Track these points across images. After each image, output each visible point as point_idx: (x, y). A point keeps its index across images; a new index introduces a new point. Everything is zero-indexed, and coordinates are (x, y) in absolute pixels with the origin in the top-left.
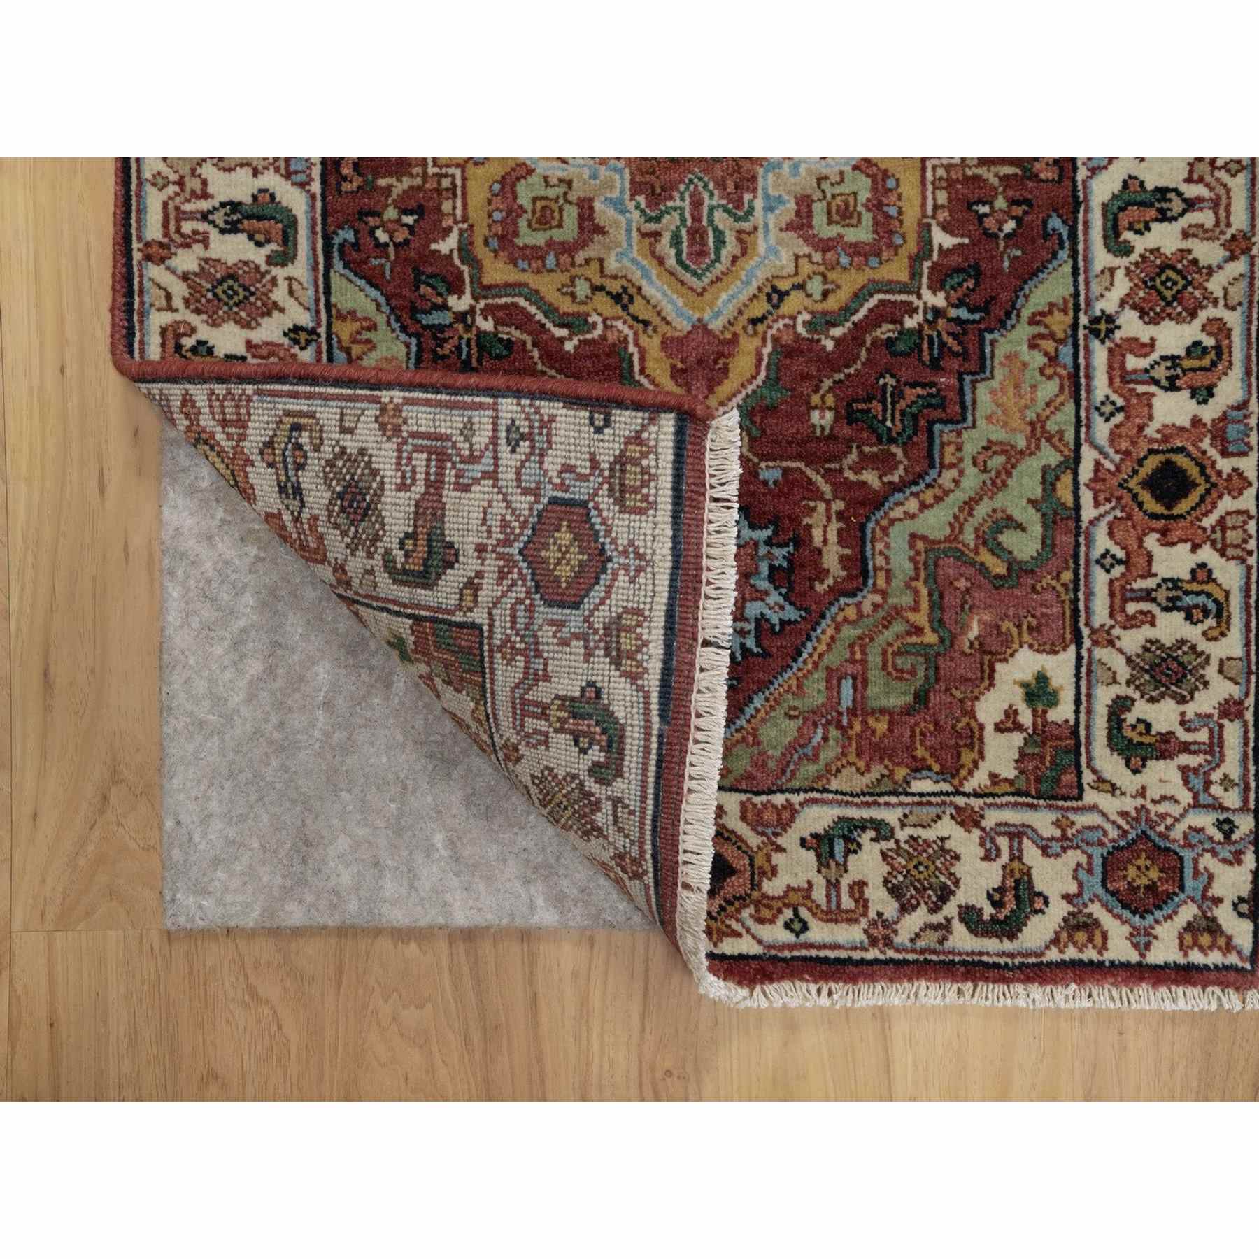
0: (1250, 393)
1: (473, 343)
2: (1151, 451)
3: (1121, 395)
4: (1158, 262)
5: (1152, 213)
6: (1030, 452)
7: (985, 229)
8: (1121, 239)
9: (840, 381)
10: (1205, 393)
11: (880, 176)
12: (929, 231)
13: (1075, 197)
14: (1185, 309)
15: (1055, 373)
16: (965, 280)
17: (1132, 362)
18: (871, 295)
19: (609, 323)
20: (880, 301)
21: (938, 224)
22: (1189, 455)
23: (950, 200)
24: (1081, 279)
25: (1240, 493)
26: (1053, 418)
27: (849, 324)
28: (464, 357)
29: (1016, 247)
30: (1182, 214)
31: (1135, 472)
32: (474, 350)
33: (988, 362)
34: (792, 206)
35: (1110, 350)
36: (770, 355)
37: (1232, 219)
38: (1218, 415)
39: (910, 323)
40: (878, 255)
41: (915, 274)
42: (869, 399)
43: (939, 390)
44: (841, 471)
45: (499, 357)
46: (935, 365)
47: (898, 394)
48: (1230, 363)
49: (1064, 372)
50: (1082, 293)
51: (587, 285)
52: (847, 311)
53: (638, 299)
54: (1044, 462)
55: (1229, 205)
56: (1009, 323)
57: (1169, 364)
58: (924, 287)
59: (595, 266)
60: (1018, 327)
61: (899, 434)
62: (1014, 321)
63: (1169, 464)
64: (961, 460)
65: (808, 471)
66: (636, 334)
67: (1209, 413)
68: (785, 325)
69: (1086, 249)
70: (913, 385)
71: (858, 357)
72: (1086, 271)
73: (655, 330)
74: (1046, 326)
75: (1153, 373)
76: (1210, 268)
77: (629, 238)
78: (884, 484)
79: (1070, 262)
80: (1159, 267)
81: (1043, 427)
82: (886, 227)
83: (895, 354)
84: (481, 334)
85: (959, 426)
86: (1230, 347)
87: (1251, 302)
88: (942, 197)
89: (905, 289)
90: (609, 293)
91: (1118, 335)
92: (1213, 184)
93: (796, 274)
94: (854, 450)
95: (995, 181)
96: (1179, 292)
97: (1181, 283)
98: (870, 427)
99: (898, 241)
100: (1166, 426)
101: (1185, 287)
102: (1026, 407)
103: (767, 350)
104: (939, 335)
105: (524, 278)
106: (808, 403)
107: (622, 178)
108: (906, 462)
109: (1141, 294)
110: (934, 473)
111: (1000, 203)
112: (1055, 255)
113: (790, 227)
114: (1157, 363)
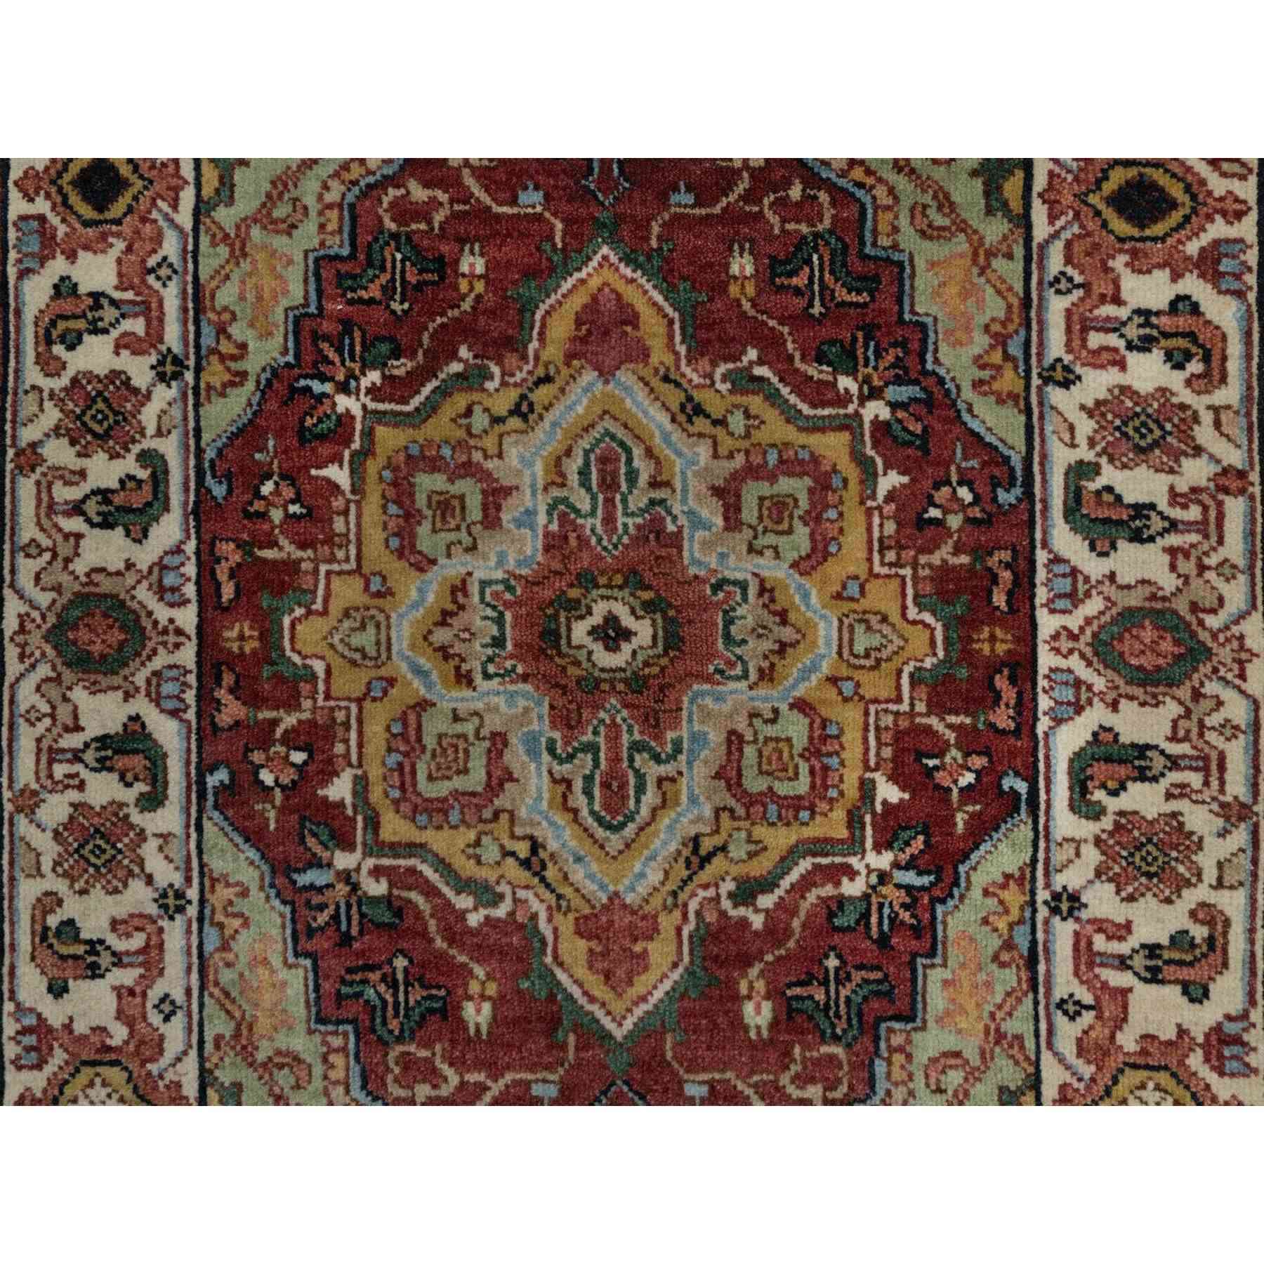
0: (16, 288)
1: (861, 361)
2: (118, 222)
3: (150, 287)
4: (111, 443)
5: (118, 500)
6: (245, 223)
7: (293, 485)
8: (149, 471)
9: (452, 308)
10: (63, 289)
11: (407, 552)
12: (353, 485)
13: (197, 519)
14: (84, 388)
15: (219, 314)
16: (315, 425)
17: (137, 326)
18: (417, 409)
19: (708, 382)
20: (407, 403)
21: (343, 493)
22: (79, 217)
23: (331, 520)
24: (192, 424)
25: (26, 173)
26: (222, 262)
27: (442, 376)
28: (872, 344)
29: (258, 463)
30: (87, 497)
31: (136, 198)
32: (860, 352)
33: (291, 328)
34: (505, 517)
35: (161, 341)
36: (530, 340)
37: (34, 490)
38: (50, 263)
39: (374, 377)
40: (409, 457)
41: (369, 434)
42: (419, 286)
43: (344, 295)
44: (452, 201)
45: (832, 342)
46: (347, 325)
47: (388, 290)
48: (36, 325)
49: (211, 315)
50: (190, 408)
51: (732, 427)
52: (443, 392)
53: (675, 407)
54: (232, 211)
55: (38, 506)
56: (268, 374)
57: (100, 324)
58: (359, 419)
59: (723, 451)
60: (258, 369)
61: (388, 244)
62: (263, 377)
63: (100, 209)
64: (321, 213)
65: (486, 199)
66: (678, 367)
67: (58, 266)
68: (513, 375)
69: (186, 459)
70: (371, 301)
71: (432, 337)
72: (186, 434)
73: (656, 370)
74: (228, 369)
75: (116, 313)
76: (58, 436)
77: (684, 480)
78: (404, 186)
79: (203, 444)
80: (110, 437)
81: (232, 252)
82: (400, 491)
83: (392, 339)
84: (852, 372)
85: (322, 252)
86: (37, 343)
87: (15, 394)
88: (339, 525)
89: (380, 416)
90: (708, 416)
91: (153, 359)
92: (53, 531)
93: (501, 436)
94: (436, 225)
95: (283, 541)
96: (89, 407)
97: (87, 418)
98: (418, 253)
99: (387, 474)
100: (103, 251)
101: (84, 413)
102: (250, 274)
103: (533, 346)
104: (343, 364)
105: (803, 439)
106: (487, 284)
107: (692, 554)
108: (380, 211)
109: (129, 406)
110: (350, 198)
111: (277, 515)
112: (220, 452)
113: (507, 491)
114: (112, 325)
